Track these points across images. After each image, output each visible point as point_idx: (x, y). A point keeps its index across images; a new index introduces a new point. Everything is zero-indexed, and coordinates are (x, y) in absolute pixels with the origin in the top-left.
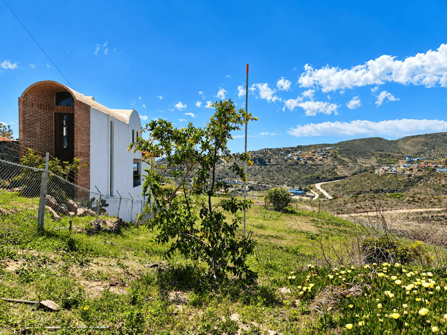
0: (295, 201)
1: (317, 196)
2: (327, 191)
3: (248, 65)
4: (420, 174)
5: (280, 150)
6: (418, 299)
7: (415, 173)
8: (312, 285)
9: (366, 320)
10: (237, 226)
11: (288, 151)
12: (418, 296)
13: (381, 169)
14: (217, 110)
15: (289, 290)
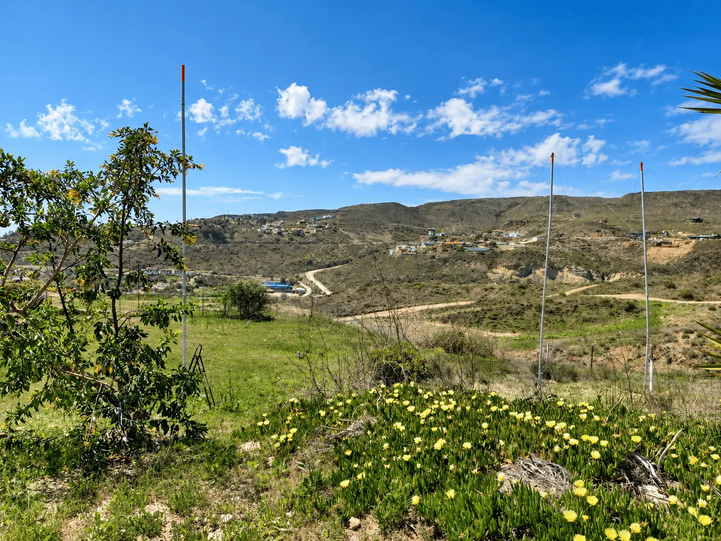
0: (275, 300)
1: (309, 291)
2: (324, 284)
3: (183, 67)
4: (446, 255)
5: (249, 217)
6: (434, 429)
7: (440, 254)
8: (294, 430)
9: (368, 471)
10: (168, 348)
11: (262, 219)
12: (435, 424)
13: (397, 249)
14: (122, 143)
15: (258, 443)
